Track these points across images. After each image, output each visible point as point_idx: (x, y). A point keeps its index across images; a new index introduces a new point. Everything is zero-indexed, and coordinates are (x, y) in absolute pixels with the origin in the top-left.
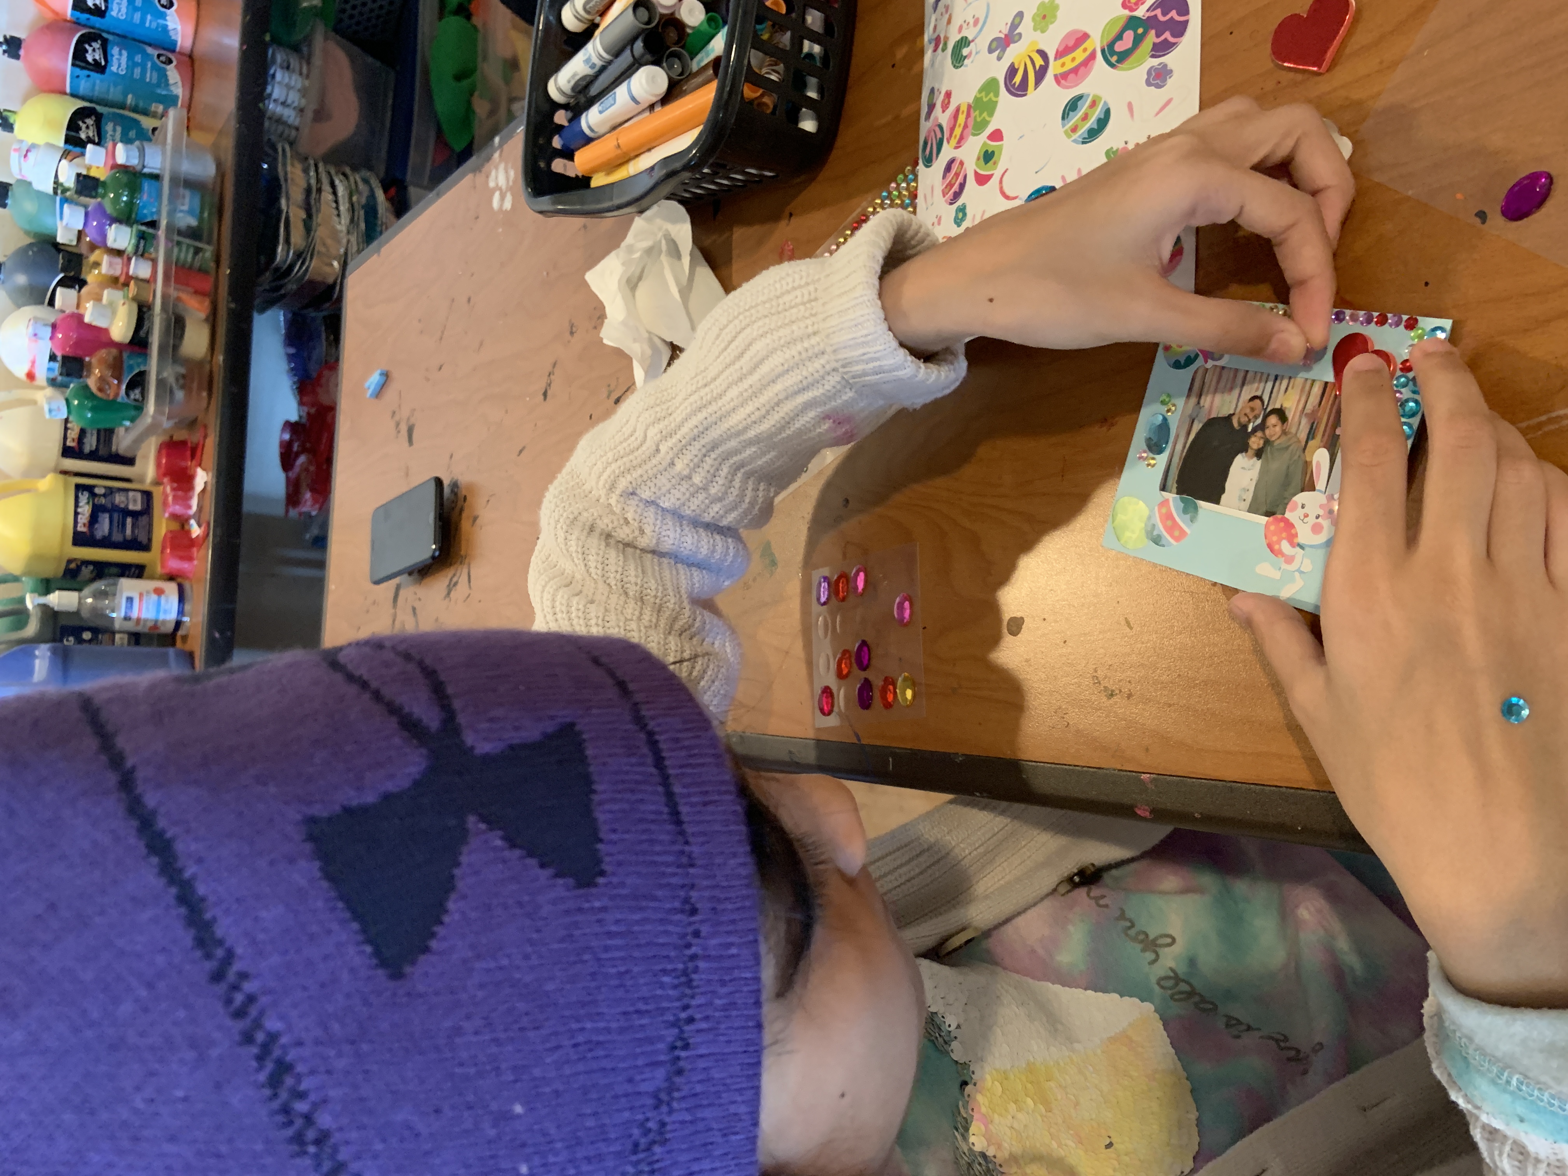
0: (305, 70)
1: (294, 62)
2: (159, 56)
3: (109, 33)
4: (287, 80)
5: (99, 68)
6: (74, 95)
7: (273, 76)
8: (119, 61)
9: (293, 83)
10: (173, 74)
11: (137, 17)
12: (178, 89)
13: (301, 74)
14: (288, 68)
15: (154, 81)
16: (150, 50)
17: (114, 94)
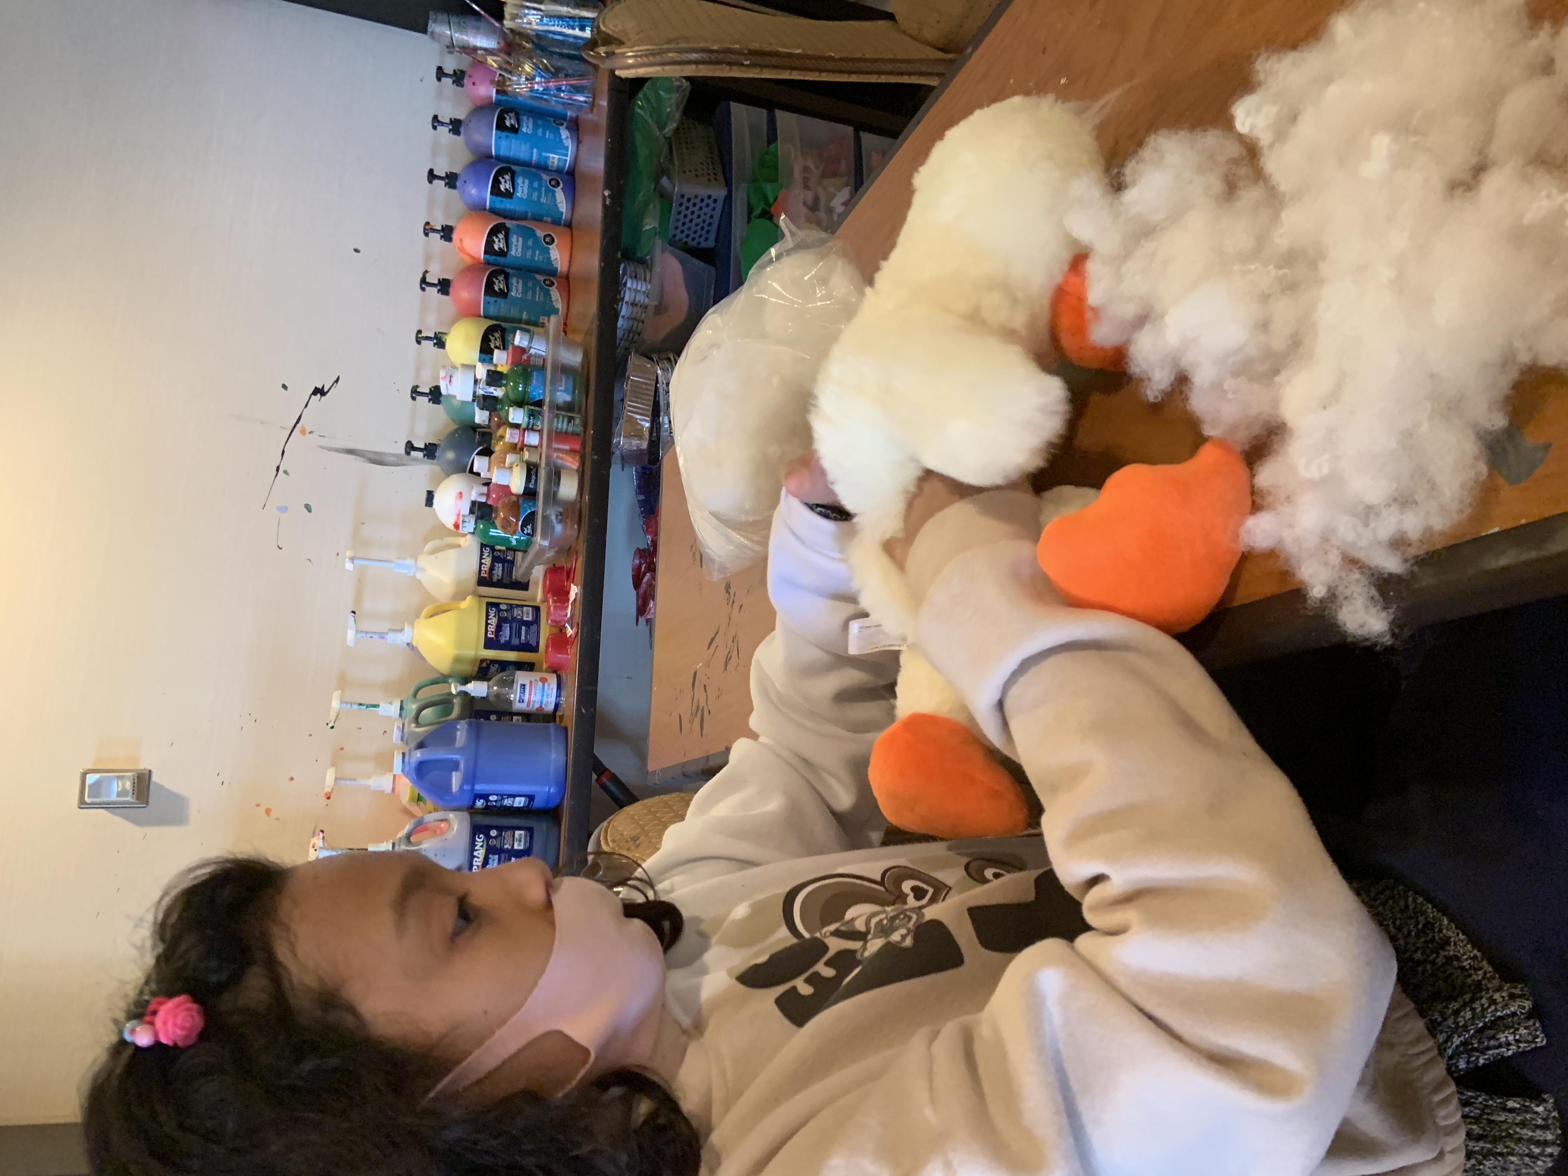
0: (648, 278)
1: (640, 271)
2: (544, 281)
3: (508, 267)
4: (634, 286)
5: (503, 294)
6: (486, 317)
7: (625, 284)
8: (517, 289)
9: (639, 288)
10: (555, 294)
11: (529, 254)
12: (559, 304)
13: (645, 280)
14: (636, 277)
15: (542, 299)
16: (538, 277)
17: (514, 313)
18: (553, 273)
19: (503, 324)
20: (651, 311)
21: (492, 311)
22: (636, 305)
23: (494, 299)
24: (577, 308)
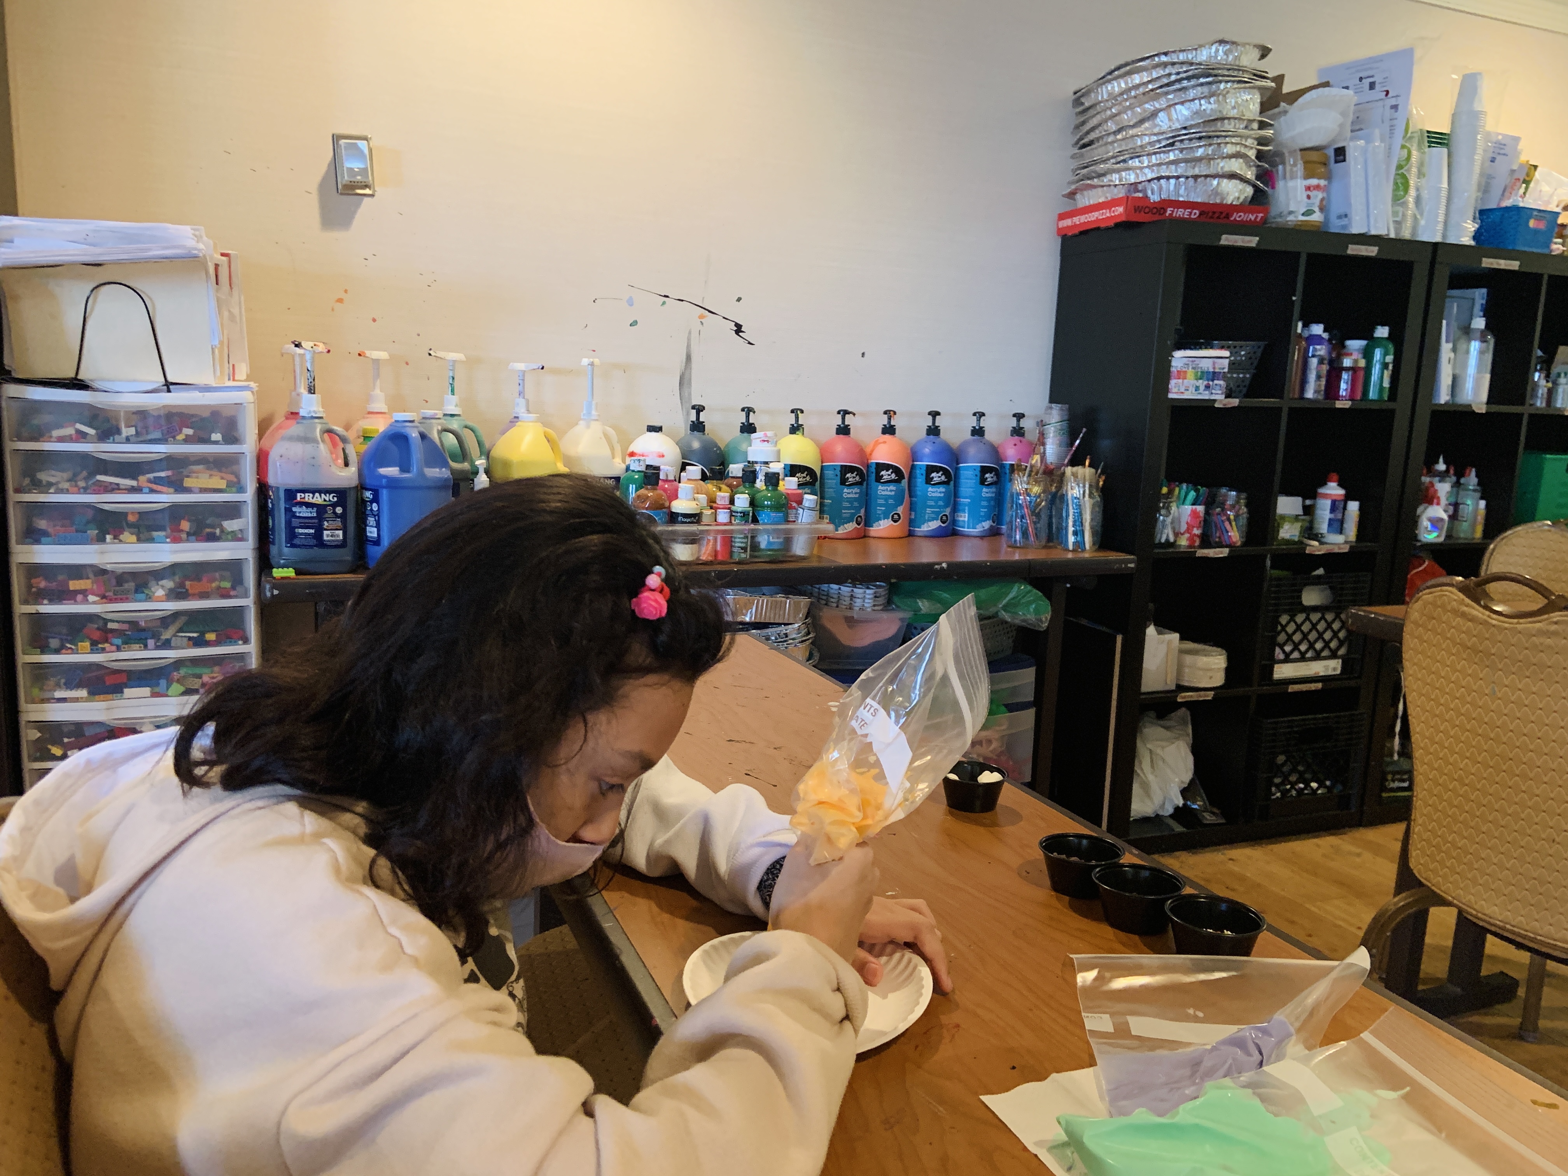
0: (876, 608)
1: (881, 601)
2: (860, 517)
3: (867, 484)
4: (868, 596)
5: (843, 481)
6: (822, 468)
7: (868, 588)
8: (851, 493)
9: (867, 601)
10: (851, 526)
11: (882, 501)
12: (841, 531)
13: (874, 606)
14: (876, 597)
15: (844, 515)
16: (863, 511)
17: (829, 492)
18: (868, 523)
19: (818, 483)
20: (849, 614)
21: (829, 473)
22: (851, 600)
23: (839, 473)
24: (841, 547)
